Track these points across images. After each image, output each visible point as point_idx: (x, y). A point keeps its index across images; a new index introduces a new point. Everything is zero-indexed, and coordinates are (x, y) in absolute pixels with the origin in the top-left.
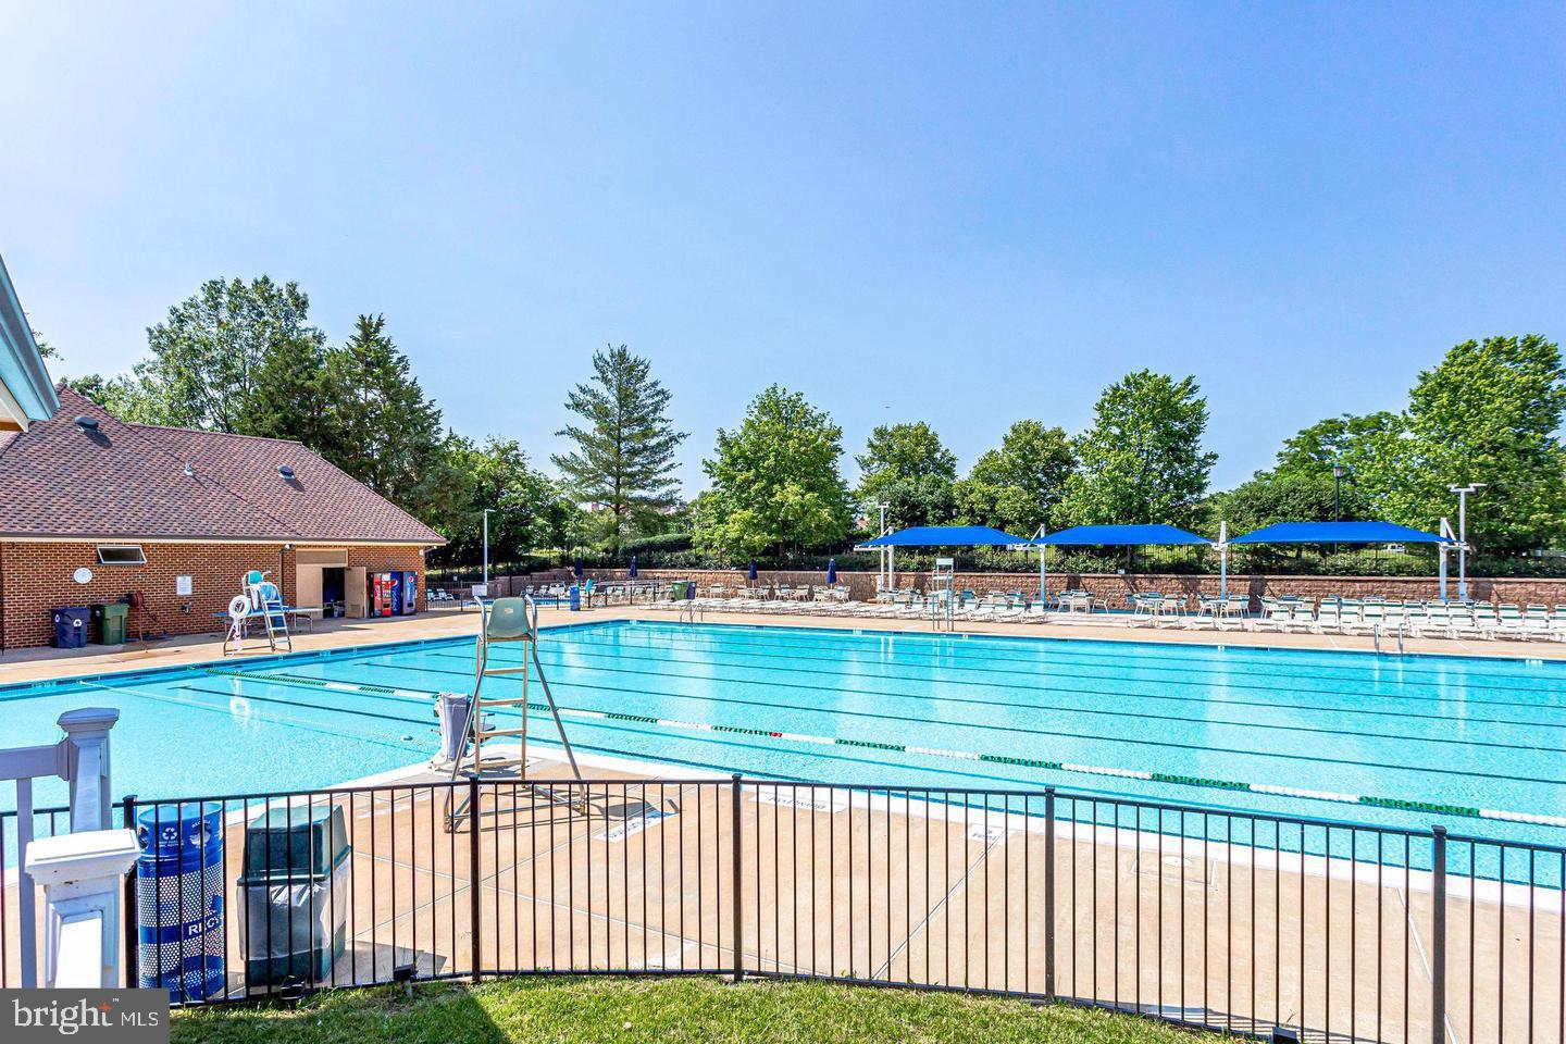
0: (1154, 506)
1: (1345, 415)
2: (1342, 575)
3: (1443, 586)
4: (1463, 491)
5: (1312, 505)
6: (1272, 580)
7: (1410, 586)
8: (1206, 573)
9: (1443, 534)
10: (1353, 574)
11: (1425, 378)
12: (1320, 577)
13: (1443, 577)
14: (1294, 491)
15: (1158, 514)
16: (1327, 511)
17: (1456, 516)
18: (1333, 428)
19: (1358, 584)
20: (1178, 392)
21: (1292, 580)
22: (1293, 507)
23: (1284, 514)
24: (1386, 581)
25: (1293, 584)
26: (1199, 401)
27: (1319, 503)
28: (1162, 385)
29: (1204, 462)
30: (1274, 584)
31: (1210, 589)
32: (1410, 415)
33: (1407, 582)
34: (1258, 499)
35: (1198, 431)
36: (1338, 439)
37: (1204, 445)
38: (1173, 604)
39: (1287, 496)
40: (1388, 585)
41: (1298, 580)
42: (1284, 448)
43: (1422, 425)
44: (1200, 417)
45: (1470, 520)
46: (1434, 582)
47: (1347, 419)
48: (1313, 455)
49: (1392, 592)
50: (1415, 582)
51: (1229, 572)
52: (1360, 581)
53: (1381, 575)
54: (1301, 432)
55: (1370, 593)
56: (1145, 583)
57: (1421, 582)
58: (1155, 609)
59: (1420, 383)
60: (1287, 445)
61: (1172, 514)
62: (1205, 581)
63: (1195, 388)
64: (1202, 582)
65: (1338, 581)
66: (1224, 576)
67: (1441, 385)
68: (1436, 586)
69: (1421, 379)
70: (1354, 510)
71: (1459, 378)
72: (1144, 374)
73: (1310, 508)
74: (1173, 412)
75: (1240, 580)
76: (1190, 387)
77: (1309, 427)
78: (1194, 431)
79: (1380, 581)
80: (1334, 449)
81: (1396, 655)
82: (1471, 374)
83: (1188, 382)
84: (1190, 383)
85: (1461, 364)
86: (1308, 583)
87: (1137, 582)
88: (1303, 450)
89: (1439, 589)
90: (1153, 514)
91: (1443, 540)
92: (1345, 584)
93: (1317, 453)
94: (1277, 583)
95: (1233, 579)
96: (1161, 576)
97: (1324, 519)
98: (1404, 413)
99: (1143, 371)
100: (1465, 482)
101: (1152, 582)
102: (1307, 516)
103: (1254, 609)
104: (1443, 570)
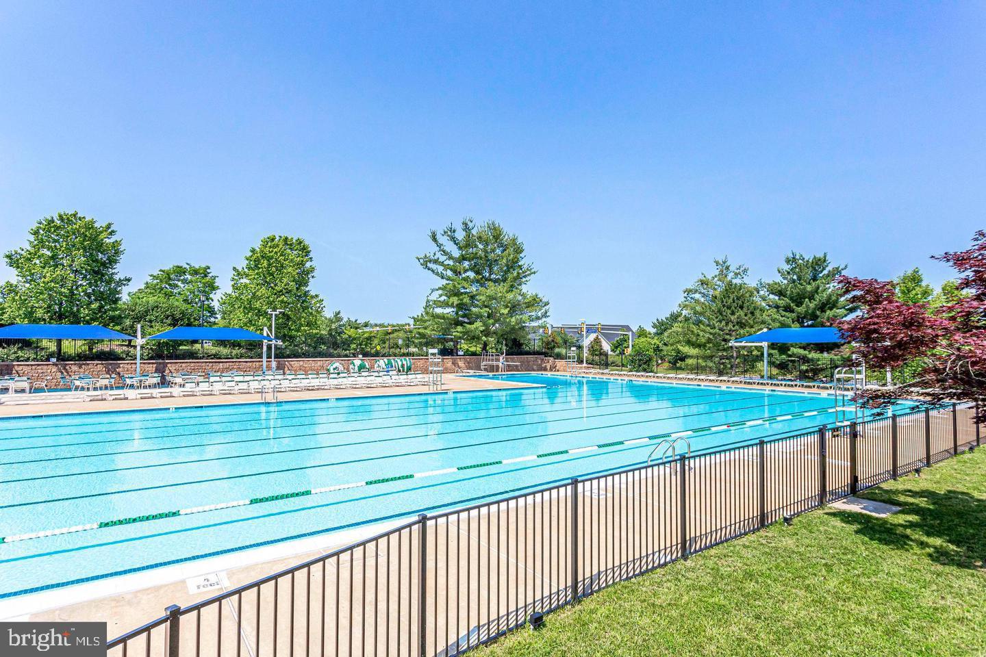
0: (84, 312)
1: (187, 264)
2: (212, 359)
3: (265, 364)
4: (274, 313)
5: (168, 316)
6: (171, 363)
7: (248, 364)
8: (123, 359)
9: (265, 334)
10: (218, 358)
11: (253, 251)
12: (200, 361)
13: (265, 359)
14: (157, 307)
15: (88, 318)
16: (177, 320)
17: (271, 326)
18: (180, 271)
19: (221, 364)
20: (102, 232)
21: (183, 363)
22: (156, 317)
23: (151, 321)
24: (236, 362)
25: (183, 365)
26: (116, 241)
27: (173, 315)
28: (90, 226)
29: (120, 283)
30: (172, 366)
31: (128, 371)
32: (246, 270)
33: (246, 362)
34: (133, 311)
35: (116, 262)
36: (182, 278)
37: (120, 271)
38: (106, 382)
39: (153, 310)
40: (237, 364)
41: (187, 362)
42: (149, 279)
43: (253, 276)
44: (117, 252)
45: (277, 328)
46: (260, 361)
47: (188, 267)
48: (167, 286)
49: (239, 368)
50: (251, 362)
51: (141, 359)
52: (222, 362)
53: (233, 358)
54: (161, 270)
55: (228, 369)
56: (75, 368)
57: (253, 362)
58: (90, 386)
59: (251, 254)
60: (152, 278)
61: (97, 318)
62: (123, 366)
63: (113, 231)
64: (121, 366)
65: (210, 362)
66: (138, 361)
67: (263, 257)
68: (261, 363)
69: (251, 251)
70: (192, 320)
71: (271, 254)
72: (75, 215)
73: (167, 318)
74: (100, 247)
75: (149, 363)
76: (110, 230)
77: (166, 268)
78: (112, 261)
79: (233, 362)
80: (179, 284)
81: (274, 403)
82: (276, 253)
83: (109, 226)
84: (109, 228)
85: (270, 247)
86: (192, 365)
87: (67, 367)
88: (161, 281)
89: (262, 365)
90: (84, 318)
91: (265, 338)
92: (214, 364)
93: (170, 285)
94: (173, 365)
95: (144, 363)
96: (88, 362)
97: (174, 325)
98: (243, 268)
99: (73, 212)
100: (274, 309)
101: (80, 367)
102: (165, 322)
103: (164, 383)
104: (265, 355)
